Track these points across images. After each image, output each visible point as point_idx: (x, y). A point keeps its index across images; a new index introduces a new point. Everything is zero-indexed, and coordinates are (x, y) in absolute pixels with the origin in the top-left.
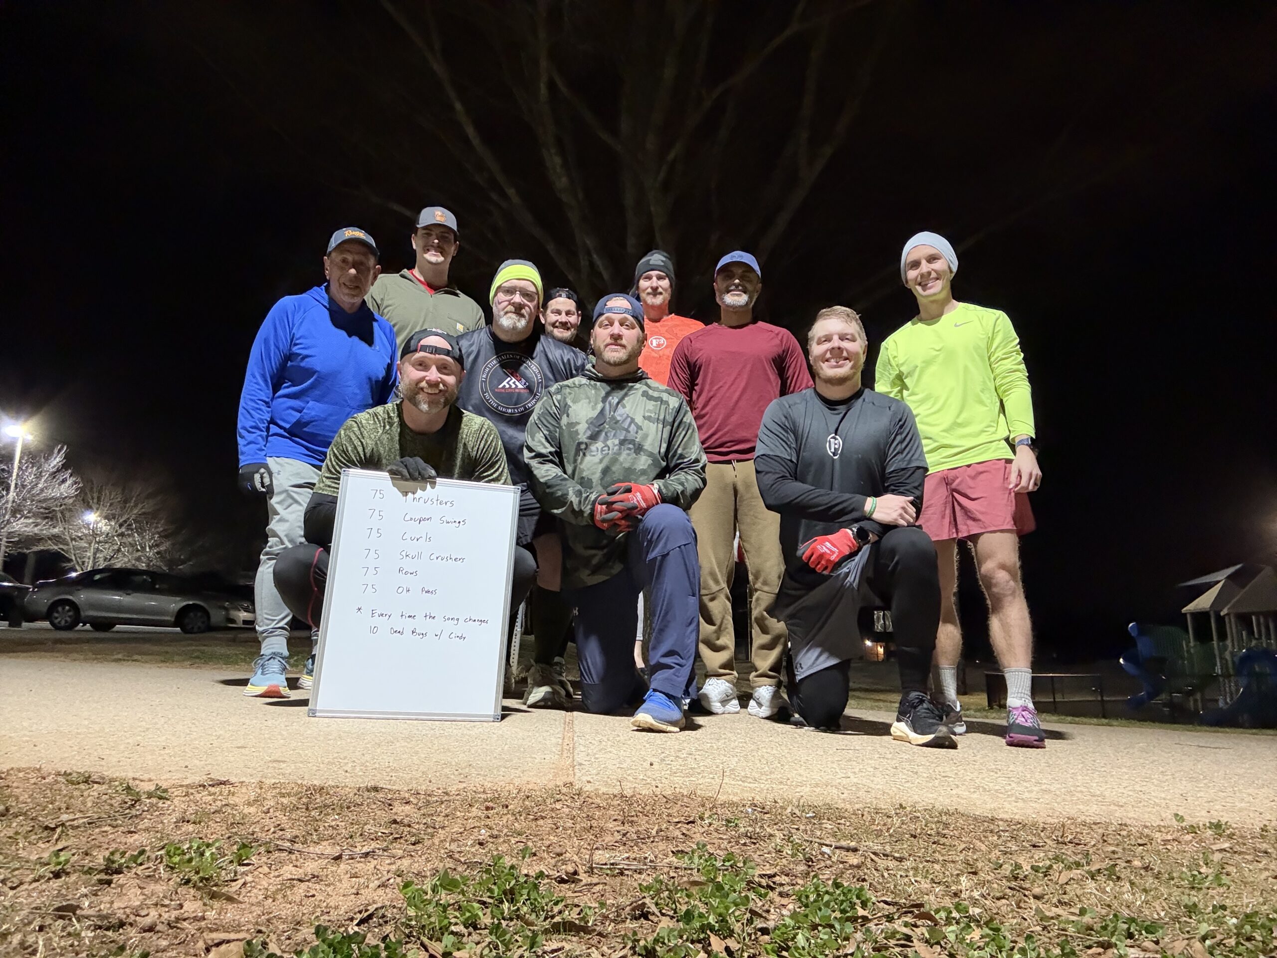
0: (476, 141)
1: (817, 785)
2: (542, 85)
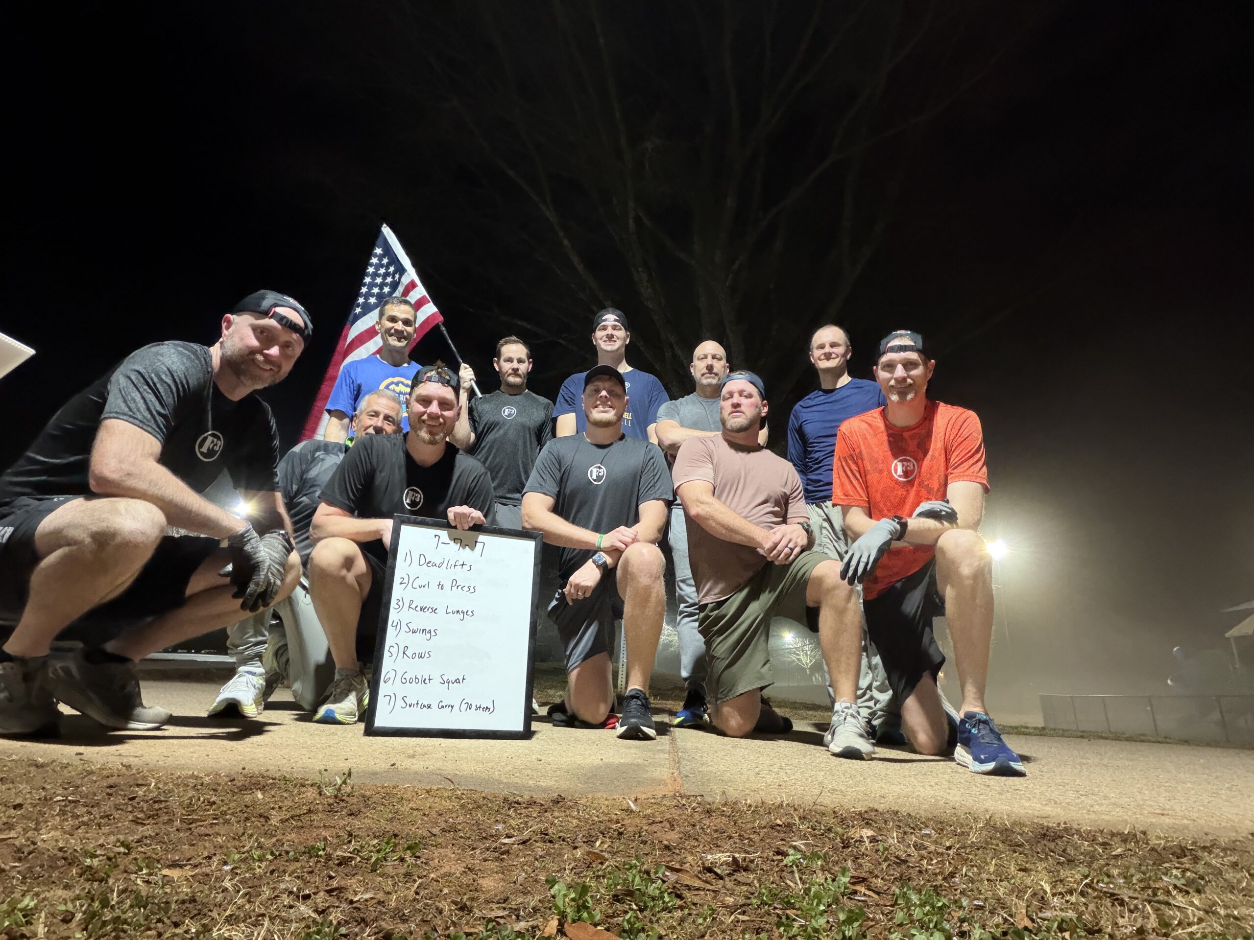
0: (580, 267)
2: (631, 221)
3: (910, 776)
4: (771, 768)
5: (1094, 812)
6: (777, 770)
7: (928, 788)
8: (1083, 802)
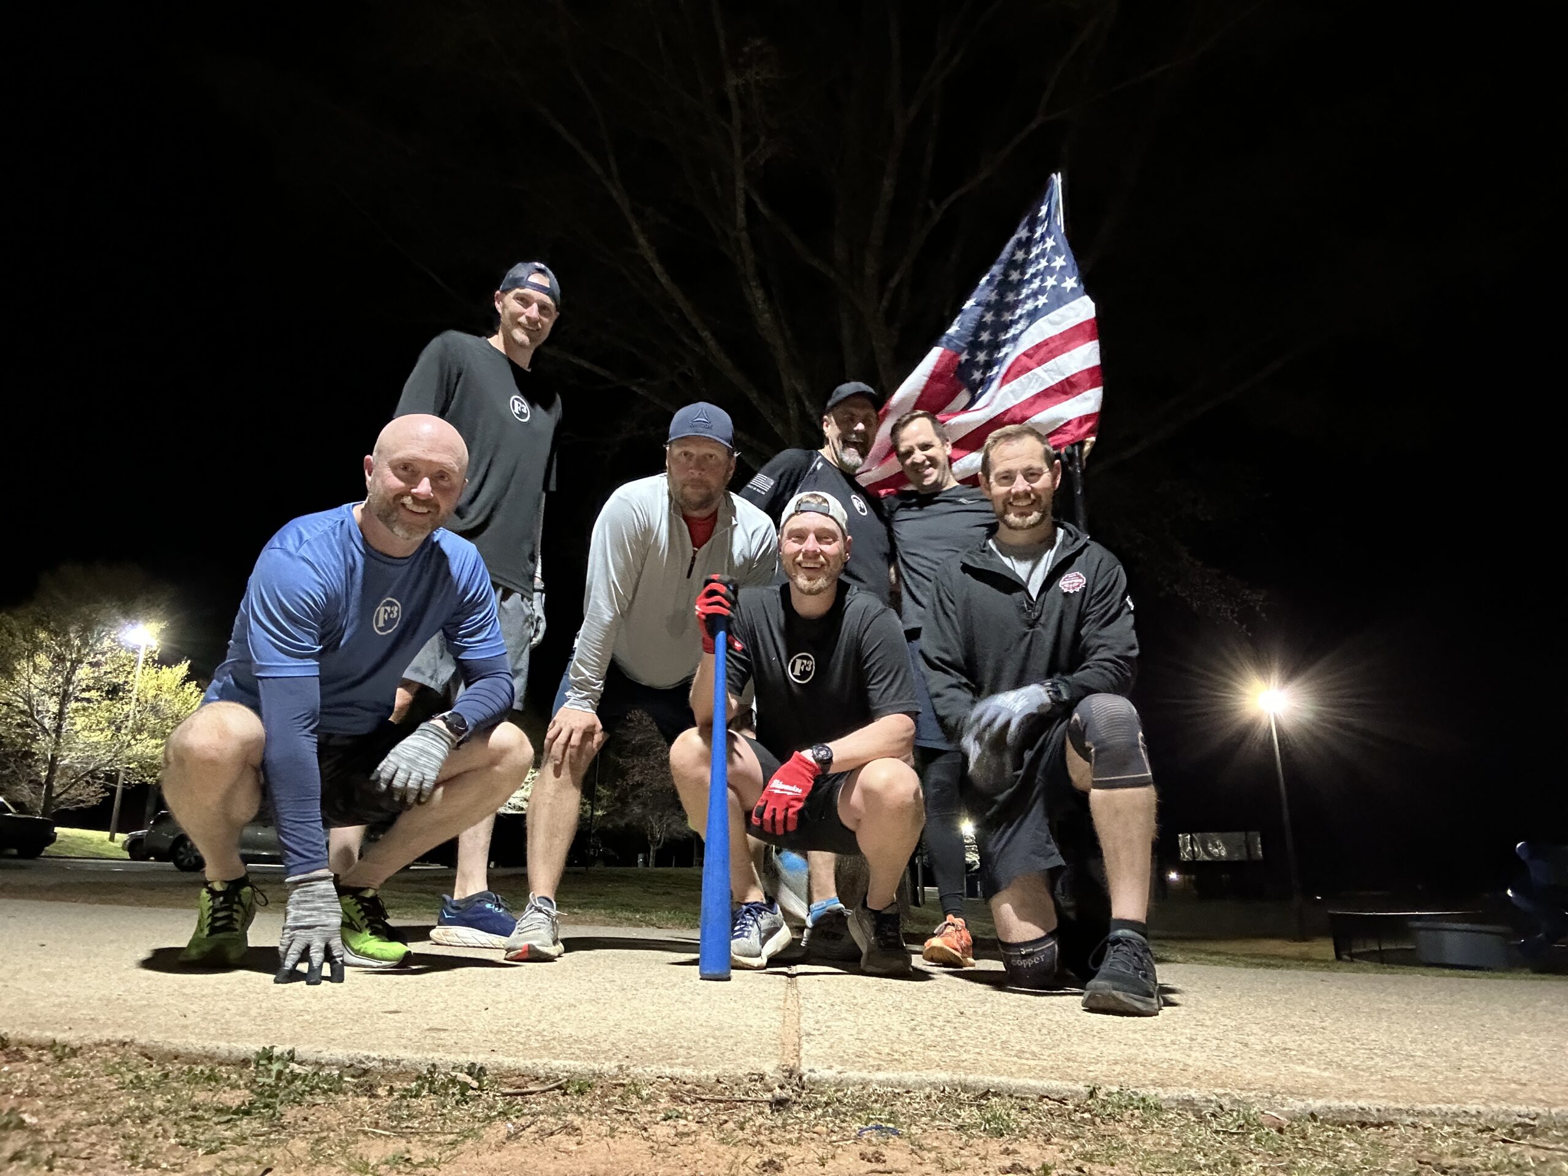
1: (1116, 1063)
2: (739, 208)
3: (1135, 1032)
4: (934, 1022)
5: (1391, 1077)
6: (941, 1024)
7: (1160, 1049)
8: (1377, 1064)
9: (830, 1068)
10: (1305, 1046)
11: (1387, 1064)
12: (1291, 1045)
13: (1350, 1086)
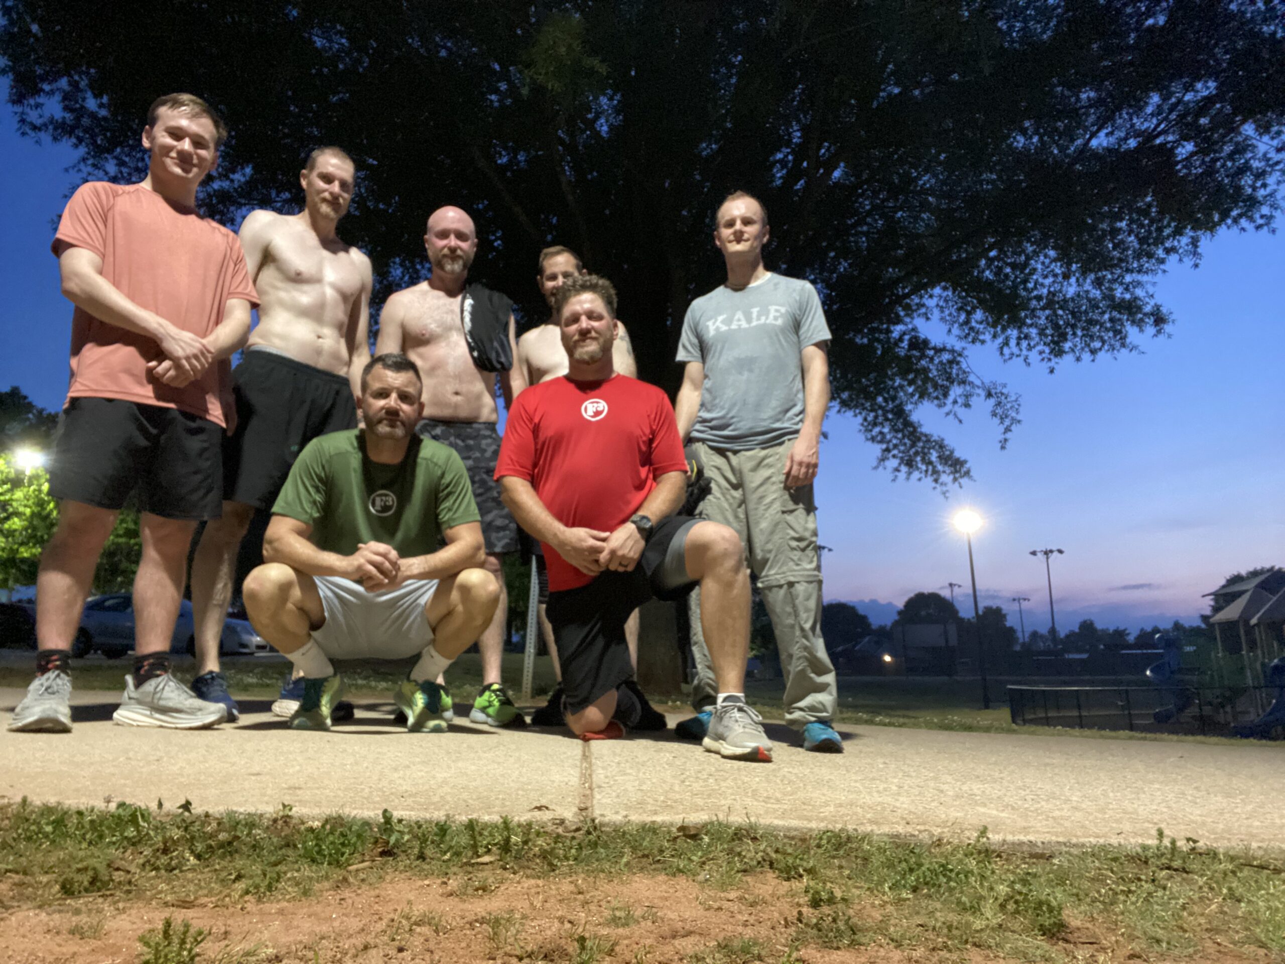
1: (841, 806)
5: (1053, 817)
8: (1042, 806)
9: (617, 813)
10: (987, 792)
11: (1050, 806)
12: (976, 791)
13: (1021, 823)
